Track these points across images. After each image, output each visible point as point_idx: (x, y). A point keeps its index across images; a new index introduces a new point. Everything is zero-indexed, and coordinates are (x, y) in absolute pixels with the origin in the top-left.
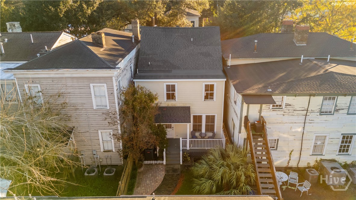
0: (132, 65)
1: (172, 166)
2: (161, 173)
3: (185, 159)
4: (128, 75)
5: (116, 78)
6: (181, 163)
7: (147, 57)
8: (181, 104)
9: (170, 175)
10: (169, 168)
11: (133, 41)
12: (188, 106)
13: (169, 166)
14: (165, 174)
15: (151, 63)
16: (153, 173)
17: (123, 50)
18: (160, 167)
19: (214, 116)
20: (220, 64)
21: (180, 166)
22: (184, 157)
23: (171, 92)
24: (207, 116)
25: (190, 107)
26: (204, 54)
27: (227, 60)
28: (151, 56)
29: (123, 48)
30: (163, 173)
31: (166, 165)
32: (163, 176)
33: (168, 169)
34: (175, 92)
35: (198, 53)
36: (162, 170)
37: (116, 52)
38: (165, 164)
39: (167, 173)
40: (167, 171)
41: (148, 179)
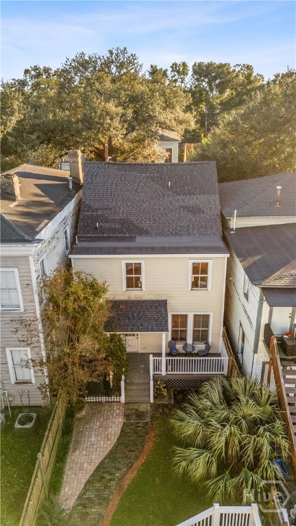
0: (68, 229)
1: (136, 407)
2: (117, 421)
3: (158, 392)
4: (60, 246)
5: (37, 257)
6: (152, 401)
7: (95, 213)
8: (151, 296)
9: (132, 424)
10: (131, 410)
11: (71, 187)
12: (163, 298)
13: (130, 406)
14: (124, 423)
15: (101, 224)
16: (102, 420)
17: (52, 203)
18: (115, 408)
19: (208, 316)
20: (218, 226)
21: (149, 405)
22: (157, 389)
23: (134, 276)
24: (195, 316)
25: (166, 301)
26: (191, 209)
27: (230, 220)
28: (100, 212)
29: (52, 199)
30: (120, 420)
31: (126, 403)
32: (120, 427)
33: (129, 412)
34: (140, 274)
35: (180, 207)
36: (118, 415)
37: (38, 209)
38: (123, 401)
39: (127, 420)
40: (127, 416)
41: (93, 433)
